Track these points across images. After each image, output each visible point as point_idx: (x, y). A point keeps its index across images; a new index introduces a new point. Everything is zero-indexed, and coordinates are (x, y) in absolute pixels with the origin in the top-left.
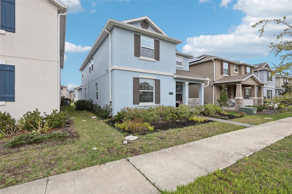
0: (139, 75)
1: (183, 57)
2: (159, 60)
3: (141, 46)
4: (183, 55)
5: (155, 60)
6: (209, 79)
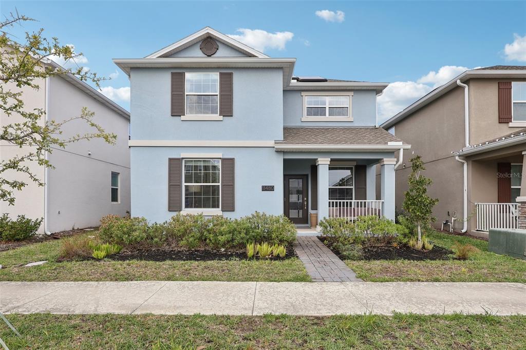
0: (181, 154)
1: (352, 93)
2: (232, 116)
3: (186, 93)
4: (353, 88)
5: (221, 118)
6: (401, 143)
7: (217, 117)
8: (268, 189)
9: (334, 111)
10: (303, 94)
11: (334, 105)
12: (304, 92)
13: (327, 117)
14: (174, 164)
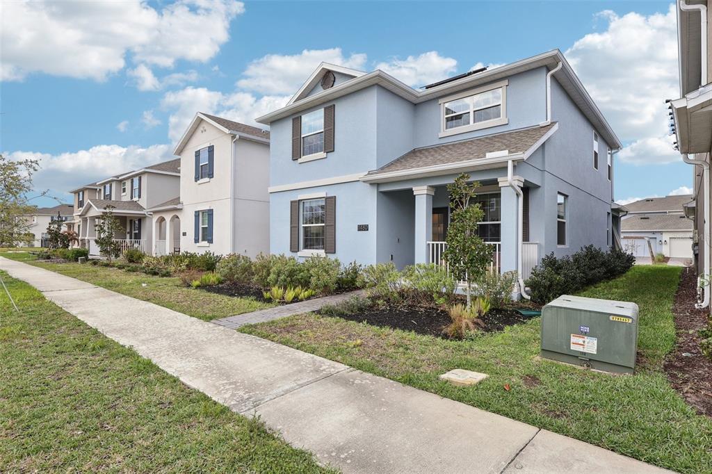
0: (300, 196)
7: (322, 154)
8: (363, 228)
9: (481, 114)
10: (441, 101)
11: (481, 106)
12: (442, 99)
13: (472, 125)
14: (295, 205)
